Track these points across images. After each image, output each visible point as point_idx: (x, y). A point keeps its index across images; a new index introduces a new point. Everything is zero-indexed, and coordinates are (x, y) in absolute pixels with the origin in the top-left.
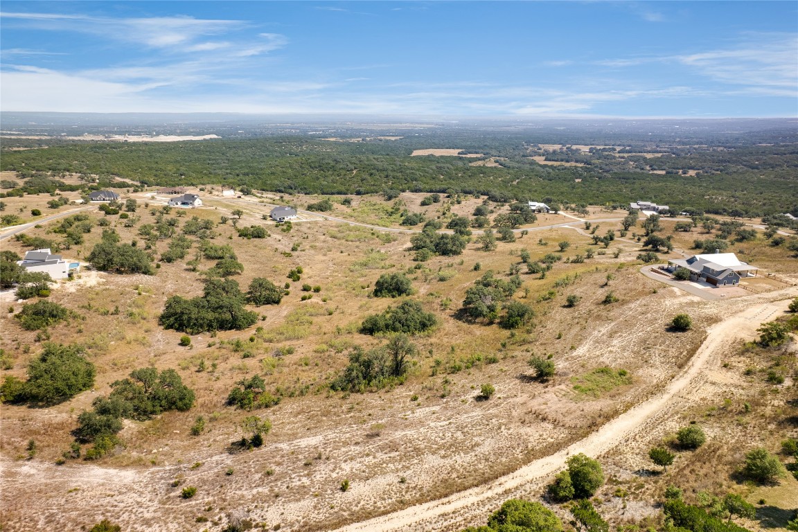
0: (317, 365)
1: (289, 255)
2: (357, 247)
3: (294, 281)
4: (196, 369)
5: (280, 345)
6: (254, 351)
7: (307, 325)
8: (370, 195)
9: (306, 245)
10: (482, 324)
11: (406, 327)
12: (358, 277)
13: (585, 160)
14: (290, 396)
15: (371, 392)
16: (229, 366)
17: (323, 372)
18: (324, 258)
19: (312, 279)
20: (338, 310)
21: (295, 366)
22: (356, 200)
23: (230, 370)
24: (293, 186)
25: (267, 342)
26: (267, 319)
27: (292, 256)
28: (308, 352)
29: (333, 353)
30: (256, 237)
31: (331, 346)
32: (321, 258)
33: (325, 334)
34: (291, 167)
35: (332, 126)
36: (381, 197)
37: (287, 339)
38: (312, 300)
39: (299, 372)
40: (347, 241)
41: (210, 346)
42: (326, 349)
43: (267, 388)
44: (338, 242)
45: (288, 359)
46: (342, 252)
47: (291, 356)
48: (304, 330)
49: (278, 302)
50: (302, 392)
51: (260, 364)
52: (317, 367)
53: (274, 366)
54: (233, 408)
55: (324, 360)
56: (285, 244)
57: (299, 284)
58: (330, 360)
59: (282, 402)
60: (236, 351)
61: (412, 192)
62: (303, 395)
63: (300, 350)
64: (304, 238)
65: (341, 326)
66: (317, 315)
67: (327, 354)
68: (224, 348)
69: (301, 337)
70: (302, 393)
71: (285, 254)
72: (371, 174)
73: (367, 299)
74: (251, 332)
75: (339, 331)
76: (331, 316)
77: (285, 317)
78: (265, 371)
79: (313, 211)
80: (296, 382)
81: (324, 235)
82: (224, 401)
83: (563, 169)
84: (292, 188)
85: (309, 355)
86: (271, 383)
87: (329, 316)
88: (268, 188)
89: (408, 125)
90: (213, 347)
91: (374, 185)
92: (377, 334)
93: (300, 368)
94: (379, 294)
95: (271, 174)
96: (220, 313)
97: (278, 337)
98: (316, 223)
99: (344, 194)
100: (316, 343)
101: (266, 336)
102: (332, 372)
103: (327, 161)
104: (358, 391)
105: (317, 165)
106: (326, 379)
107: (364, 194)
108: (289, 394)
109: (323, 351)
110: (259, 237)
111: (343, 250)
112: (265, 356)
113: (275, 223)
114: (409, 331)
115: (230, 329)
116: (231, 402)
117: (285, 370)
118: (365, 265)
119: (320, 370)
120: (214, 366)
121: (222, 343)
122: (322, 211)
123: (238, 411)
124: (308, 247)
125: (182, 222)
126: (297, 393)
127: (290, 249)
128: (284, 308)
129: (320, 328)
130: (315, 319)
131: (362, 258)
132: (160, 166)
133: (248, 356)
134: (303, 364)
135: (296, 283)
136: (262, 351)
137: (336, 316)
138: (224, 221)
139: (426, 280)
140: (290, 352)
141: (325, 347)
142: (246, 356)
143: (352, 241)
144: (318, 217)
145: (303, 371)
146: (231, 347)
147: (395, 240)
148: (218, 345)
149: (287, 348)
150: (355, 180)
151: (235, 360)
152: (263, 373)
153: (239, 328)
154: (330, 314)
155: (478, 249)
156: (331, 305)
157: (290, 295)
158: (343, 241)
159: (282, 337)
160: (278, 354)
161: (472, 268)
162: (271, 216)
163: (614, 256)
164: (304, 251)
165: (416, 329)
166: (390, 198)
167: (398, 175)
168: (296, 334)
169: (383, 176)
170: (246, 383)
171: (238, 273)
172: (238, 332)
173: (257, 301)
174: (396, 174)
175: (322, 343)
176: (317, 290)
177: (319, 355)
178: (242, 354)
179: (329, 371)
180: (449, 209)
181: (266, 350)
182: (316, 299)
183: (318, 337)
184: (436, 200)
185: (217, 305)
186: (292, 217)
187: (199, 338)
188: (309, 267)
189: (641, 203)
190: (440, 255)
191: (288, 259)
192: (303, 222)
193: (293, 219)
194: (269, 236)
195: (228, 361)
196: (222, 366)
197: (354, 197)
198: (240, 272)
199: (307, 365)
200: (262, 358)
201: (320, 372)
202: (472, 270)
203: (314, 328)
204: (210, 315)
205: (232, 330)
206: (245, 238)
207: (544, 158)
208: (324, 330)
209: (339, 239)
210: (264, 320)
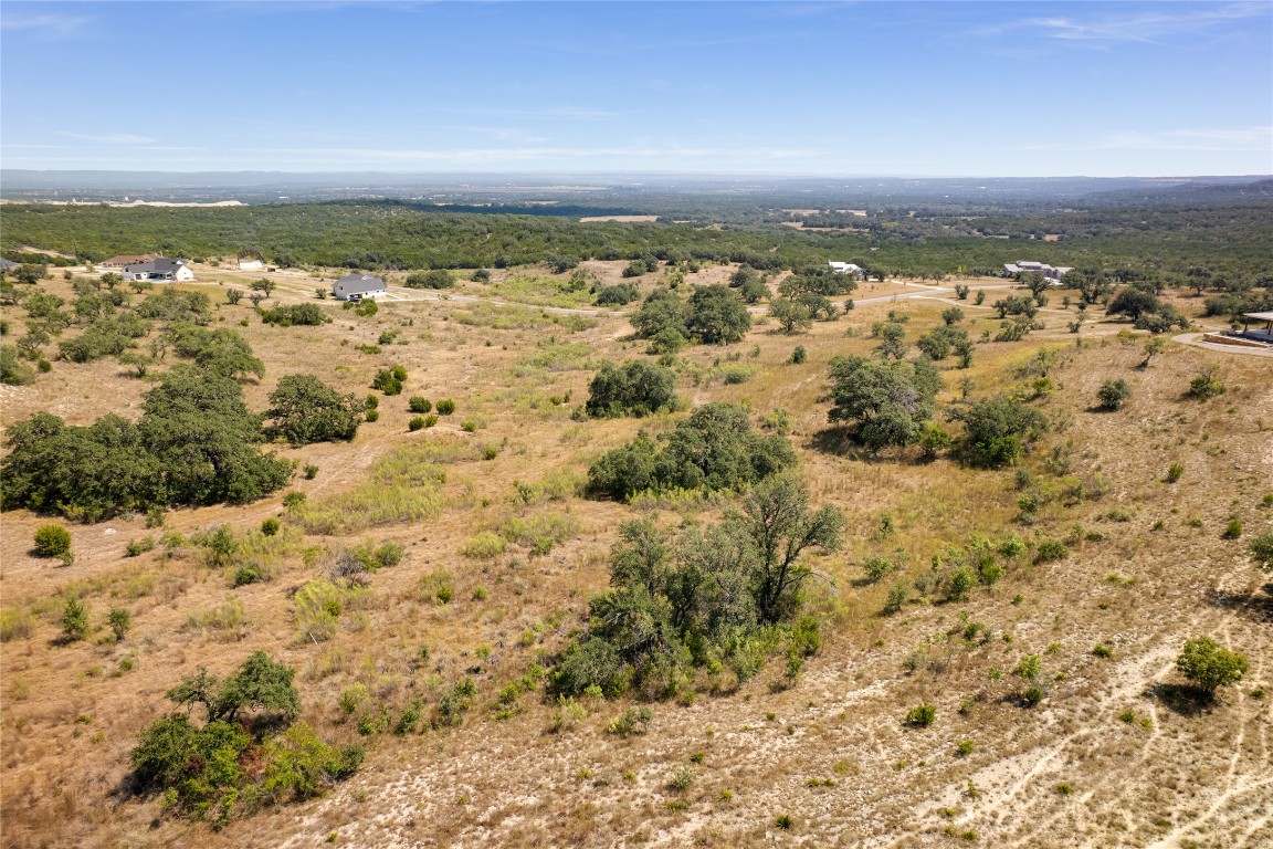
0: (478, 597)
1: (374, 351)
2: (519, 337)
3: (387, 394)
4: (57, 632)
5: (355, 542)
6: (272, 563)
7: (429, 487)
8: (521, 267)
9: (409, 334)
10: (904, 460)
11: (716, 475)
12: (537, 385)
13: (870, 224)
14: (400, 730)
15: (715, 692)
16: (179, 616)
17: (506, 622)
18: (452, 354)
19: (431, 391)
20: (508, 450)
21: (406, 606)
22: (497, 276)
23: (183, 629)
24: (376, 258)
25: (315, 533)
26: (319, 476)
27: (380, 352)
28: (445, 556)
29: (522, 557)
30: (300, 323)
31: (513, 536)
32: (444, 354)
33: (485, 504)
34: (371, 233)
35: (439, 190)
36: (543, 269)
37: (377, 523)
38: (437, 428)
39: (422, 624)
40: (495, 327)
41: (132, 553)
42: (498, 545)
43: (307, 697)
44: (475, 330)
45: (381, 583)
46: (488, 345)
47: (390, 572)
48: (425, 495)
49: (348, 436)
50: (445, 711)
51: (290, 604)
52: (479, 606)
53: (334, 611)
54: (147, 809)
55: (500, 581)
56: (366, 333)
57: (402, 401)
58: (518, 580)
59: (371, 759)
60: (215, 563)
61: (601, 259)
62: (448, 724)
63: (419, 553)
64: (404, 325)
65: (527, 482)
66: (453, 460)
67: (505, 559)
68: (180, 558)
69: (418, 517)
70: (445, 717)
71: (364, 348)
72: (519, 238)
73: (573, 424)
74: (271, 508)
75: (525, 493)
76: (491, 462)
77: (370, 468)
78: (303, 626)
79: (419, 288)
80: (416, 665)
81: (445, 319)
82: (117, 776)
83: (839, 236)
84: (373, 261)
85: (449, 566)
86: (324, 675)
87: (487, 463)
88: (330, 261)
89: (563, 187)
90: (144, 555)
91: (527, 252)
92: (637, 498)
93: (424, 610)
94: (601, 410)
95: (336, 243)
96: (176, 458)
97: (348, 520)
98: (427, 303)
99: (474, 267)
100: (465, 532)
101: (312, 517)
102: (538, 621)
103: (436, 222)
104: (665, 694)
105: (418, 228)
106: (523, 645)
107: (511, 266)
108: (397, 719)
109: (490, 554)
110: (307, 323)
111: (492, 342)
112: (308, 576)
113: (341, 303)
114: (727, 484)
115: (210, 501)
116: (144, 780)
117: (375, 620)
118: (546, 364)
119: (492, 613)
120: (119, 620)
121: (175, 542)
122: (436, 287)
123: (170, 829)
124: (414, 338)
125: (136, 300)
126: (426, 712)
127: (377, 341)
128: (365, 448)
129: (470, 489)
130: (451, 471)
131: (535, 353)
132: (125, 236)
133: (250, 580)
134: (434, 598)
135: (391, 398)
136: (300, 562)
137: (504, 459)
138: (234, 298)
139: (697, 382)
140: (387, 559)
141: (494, 540)
142: (243, 580)
143: (505, 328)
144: (431, 296)
145: (434, 619)
146: (201, 552)
147: (592, 326)
148: (160, 550)
149: (378, 547)
150: (492, 246)
151: (207, 596)
152: (297, 636)
153: (236, 499)
154: (490, 456)
155: (772, 332)
156: (490, 438)
157: (380, 421)
158: (488, 328)
159: (360, 516)
160: (351, 567)
161: (790, 356)
162: (333, 295)
163: (1069, 330)
164: (406, 343)
165: (745, 480)
166: (562, 269)
167: (569, 237)
168: (403, 508)
169: (542, 239)
170: (215, 693)
171: (253, 382)
172: (232, 509)
173: (295, 437)
174: (563, 235)
175: (485, 528)
176: (446, 409)
177: (481, 564)
178: (231, 572)
179: (524, 616)
180: (680, 279)
181: (309, 558)
182: (443, 427)
183: (468, 514)
184: (651, 269)
185: (168, 437)
186: (376, 295)
187: (109, 531)
188: (421, 369)
189: (1023, 263)
190: (699, 343)
191: (371, 357)
192: (401, 302)
193: (380, 296)
194: (330, 321)
195: (180, 600)
196: (152, 619)
197: (492, 270)
198: (256, 378)
199: (445, 598)
200: (297, 583)
201: (496, 621)
202: (789, 363)
203: (451, 493)
204: (144, 466)
205: (217, 507)
206: (277, 325)
207: (801, 224)
208: (480, 495)
209: (478, 325)
210: (310, 477)
